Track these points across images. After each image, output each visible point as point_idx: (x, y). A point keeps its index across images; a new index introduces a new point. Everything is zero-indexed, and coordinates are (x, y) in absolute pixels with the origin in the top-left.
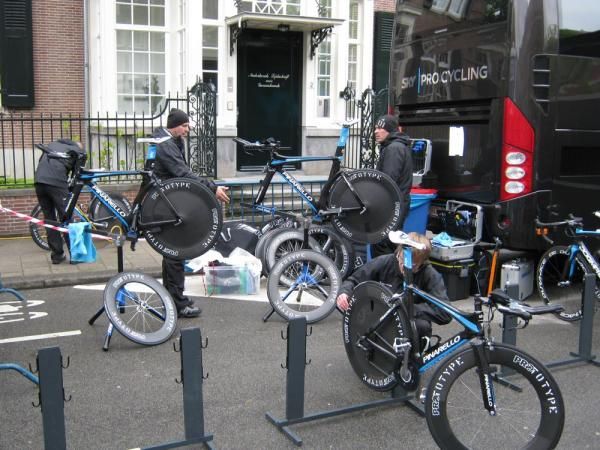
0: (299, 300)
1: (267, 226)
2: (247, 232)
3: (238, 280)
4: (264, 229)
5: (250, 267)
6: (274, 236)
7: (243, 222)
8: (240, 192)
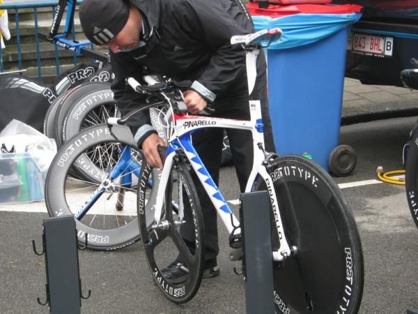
0: (120, 208)
1: (65, 81)
2: (29, 93)
3: (15, 179)
4: (59, 87)
5: (34, 153)
6: (75, 100)
7: (21, 75)
8: (32, 24)
